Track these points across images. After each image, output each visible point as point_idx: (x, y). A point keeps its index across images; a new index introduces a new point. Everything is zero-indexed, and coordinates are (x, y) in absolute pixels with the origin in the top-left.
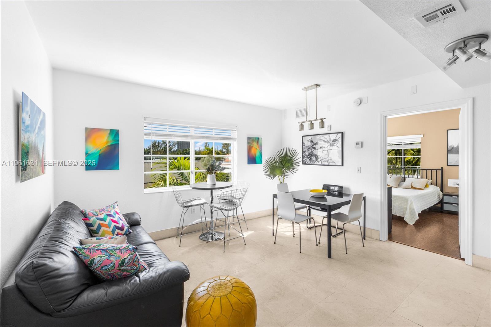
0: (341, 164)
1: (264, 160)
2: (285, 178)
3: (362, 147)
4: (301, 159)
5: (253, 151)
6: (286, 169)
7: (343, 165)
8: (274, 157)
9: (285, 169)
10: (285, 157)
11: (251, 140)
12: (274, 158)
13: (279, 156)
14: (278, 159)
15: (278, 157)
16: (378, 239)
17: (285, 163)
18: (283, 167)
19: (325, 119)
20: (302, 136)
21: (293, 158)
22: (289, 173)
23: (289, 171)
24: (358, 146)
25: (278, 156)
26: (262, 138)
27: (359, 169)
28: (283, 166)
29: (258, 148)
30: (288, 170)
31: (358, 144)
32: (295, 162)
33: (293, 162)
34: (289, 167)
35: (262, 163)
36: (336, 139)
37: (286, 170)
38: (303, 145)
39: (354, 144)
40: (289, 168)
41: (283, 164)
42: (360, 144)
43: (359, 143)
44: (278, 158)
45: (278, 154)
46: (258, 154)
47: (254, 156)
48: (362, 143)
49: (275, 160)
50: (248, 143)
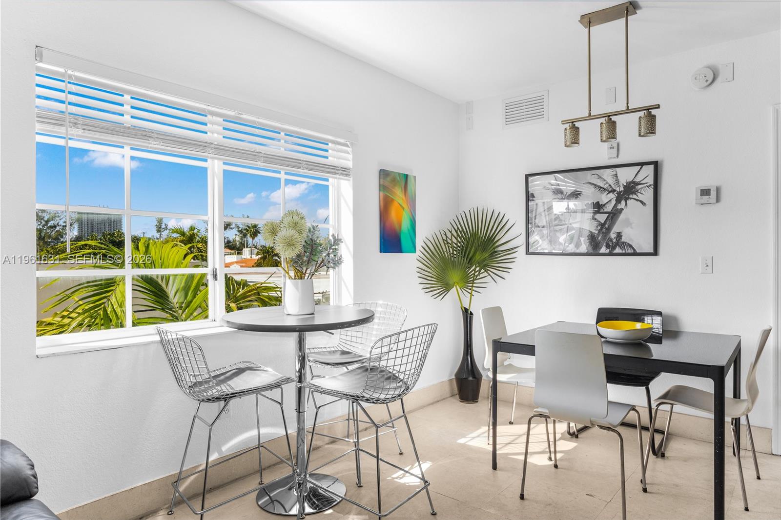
0: (652, 251)
1: (419, 243)
2: (474, 293)
3: (718, 200)
4: (522, 240)
5: (393, 214)
6: (478, 269)
7: (655, 253)
8: (446, 235)
9: (475, 270)
10: (475, 235)
11: (389, 179)
12: (445, 238)
13: (460, 232)
14: (458, 241)
15: (458, 235)
16: (768, 451)
17: (475, 252)
18: (470, 262)
19: (658, 107)
20: (527, 176)
21: (496, 240)
22: (486, 279)
23: (485, 274)
24: (705, 198)
25: (456, 232)
26: (415, 177)
27: (710, 264)
28: (470, 260)
29: (405, 206)
30: (483, 271)
31: (705, 192)
32: (500, 249)
33: (496, 250)
34: (485, 263)
35: (415, 252)
36: (637, 180)
37: (475, 272)
38: (527, 200)
39: (694, 194)
40: (484, 266)
41: (470, 255)
42: (713, 194)
43: (710, 190)
44: (456, 239)
45: (456, 228)
46: (405, 225)
47: (397, 227)
48: (718, 190)
49: (448, 243)
50: (382, 187)
